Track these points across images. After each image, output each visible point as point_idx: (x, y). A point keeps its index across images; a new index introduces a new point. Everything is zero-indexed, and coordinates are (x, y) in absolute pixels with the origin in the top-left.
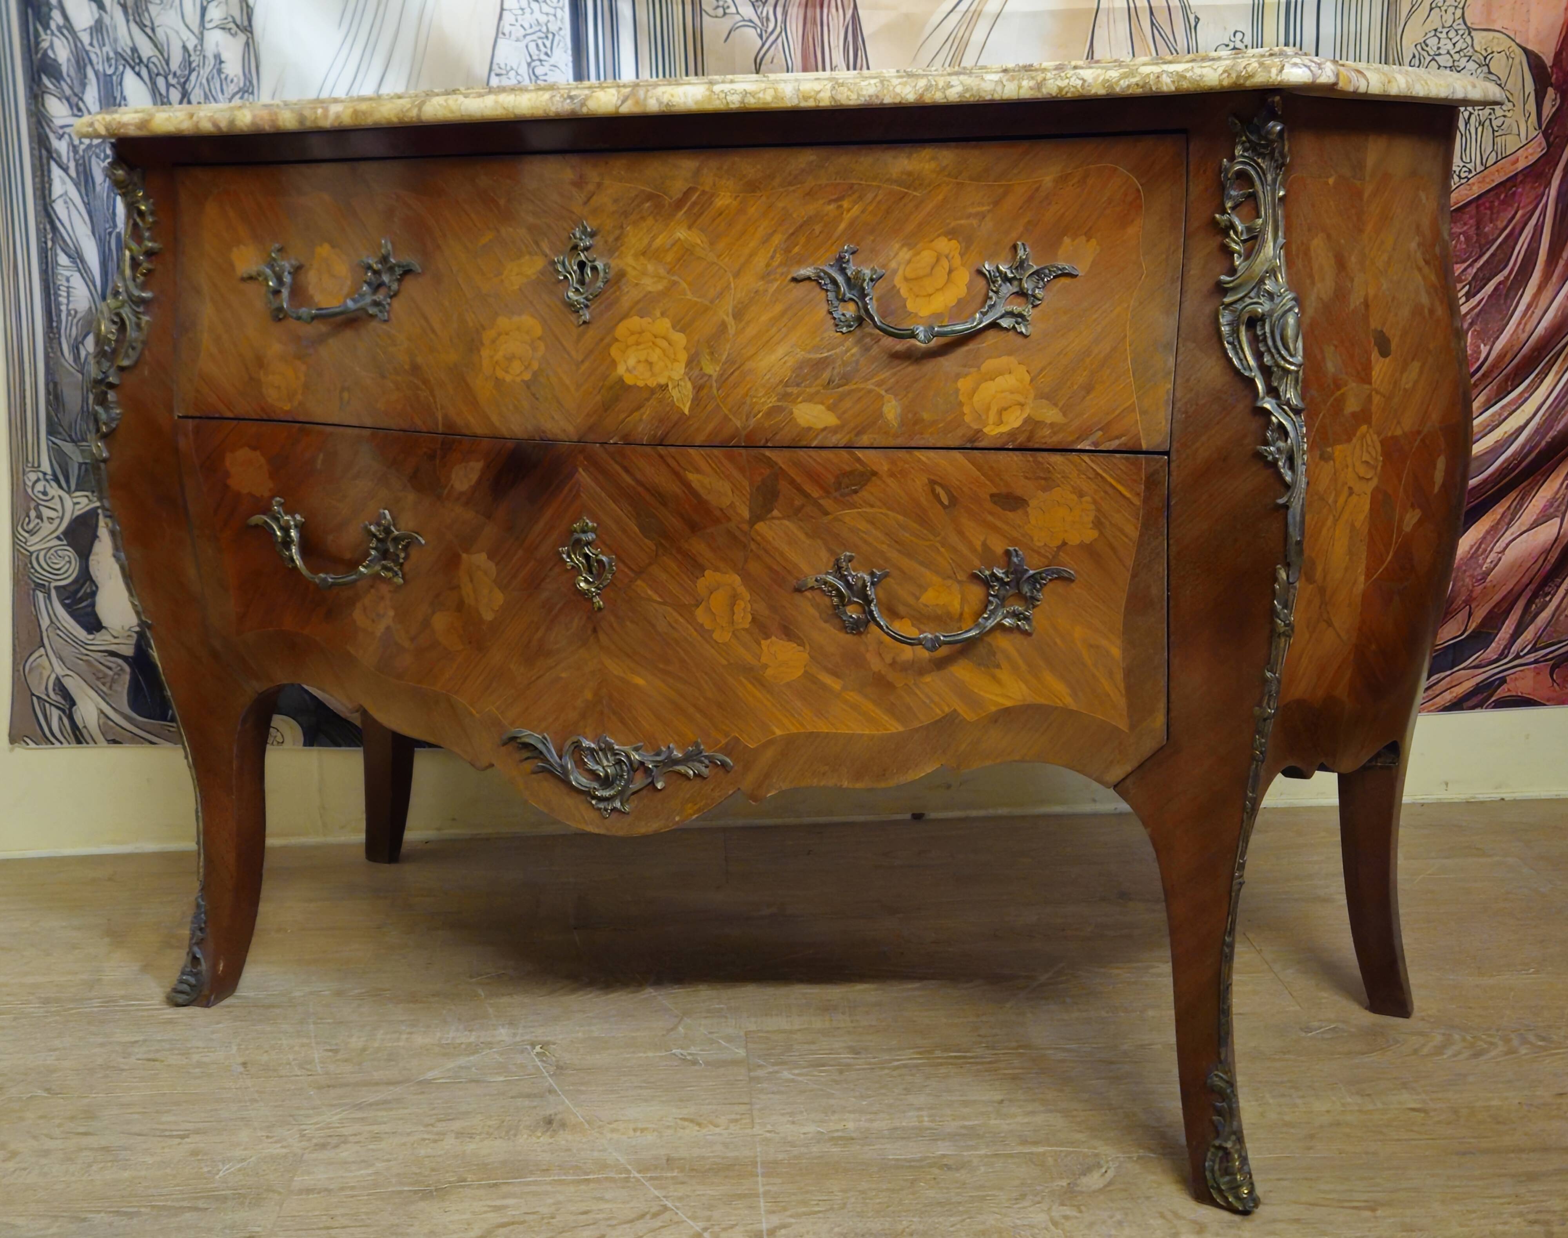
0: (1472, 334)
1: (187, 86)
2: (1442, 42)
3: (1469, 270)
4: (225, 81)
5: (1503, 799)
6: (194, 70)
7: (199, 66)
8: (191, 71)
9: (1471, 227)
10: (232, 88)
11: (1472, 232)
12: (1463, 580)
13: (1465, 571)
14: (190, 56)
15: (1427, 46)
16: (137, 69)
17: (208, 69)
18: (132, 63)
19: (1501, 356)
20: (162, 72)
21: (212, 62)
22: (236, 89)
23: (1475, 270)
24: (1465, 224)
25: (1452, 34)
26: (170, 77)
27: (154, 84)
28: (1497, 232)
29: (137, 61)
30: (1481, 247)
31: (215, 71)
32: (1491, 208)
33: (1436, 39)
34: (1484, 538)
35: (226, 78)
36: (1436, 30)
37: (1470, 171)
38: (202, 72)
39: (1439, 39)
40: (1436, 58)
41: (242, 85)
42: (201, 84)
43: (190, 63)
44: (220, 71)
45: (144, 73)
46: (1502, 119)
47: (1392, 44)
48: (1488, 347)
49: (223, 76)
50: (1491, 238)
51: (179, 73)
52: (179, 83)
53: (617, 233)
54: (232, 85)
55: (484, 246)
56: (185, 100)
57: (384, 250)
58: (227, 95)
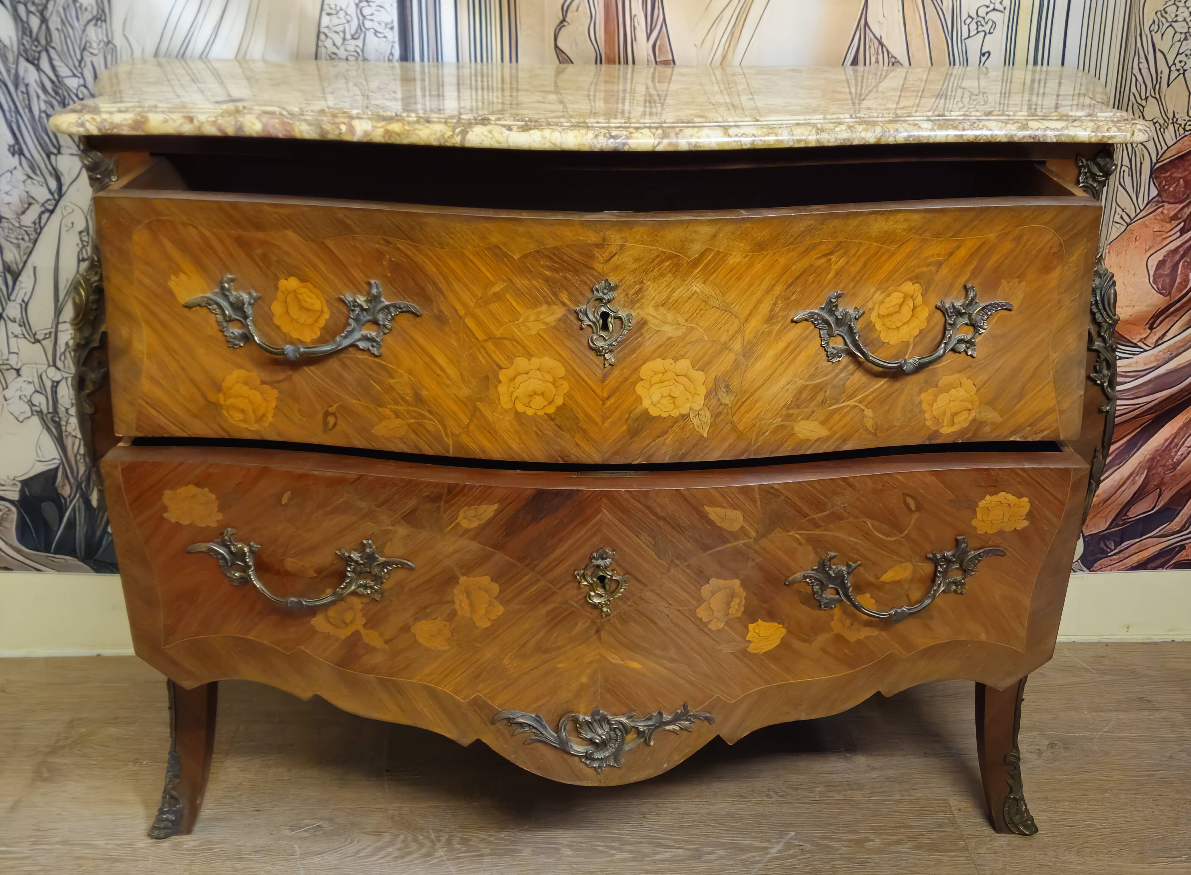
0: (1183, 266)
2: (1181, 10)
3: (1185, 210)
5: (1173, 641)
10: (87, 16)
12: (1156, 467)
13: (1159, 461)
15: (1166, 13)
22: (90, 17)
24: (1185, 170)
33: (1175, 7)
34: (1177, 433)
35: (80, 8)
39: (1178, 7)
40: (1173, 24)
41: (95, 12)
42: (58, 12)
47: (1135, 10)
49: (78, 5)
52: (38, 11)
53: (637, 287)
54: (86, 14)
55: (495, 294)
56: (44, 27)
57: (374, 291)
58: (83, 22)
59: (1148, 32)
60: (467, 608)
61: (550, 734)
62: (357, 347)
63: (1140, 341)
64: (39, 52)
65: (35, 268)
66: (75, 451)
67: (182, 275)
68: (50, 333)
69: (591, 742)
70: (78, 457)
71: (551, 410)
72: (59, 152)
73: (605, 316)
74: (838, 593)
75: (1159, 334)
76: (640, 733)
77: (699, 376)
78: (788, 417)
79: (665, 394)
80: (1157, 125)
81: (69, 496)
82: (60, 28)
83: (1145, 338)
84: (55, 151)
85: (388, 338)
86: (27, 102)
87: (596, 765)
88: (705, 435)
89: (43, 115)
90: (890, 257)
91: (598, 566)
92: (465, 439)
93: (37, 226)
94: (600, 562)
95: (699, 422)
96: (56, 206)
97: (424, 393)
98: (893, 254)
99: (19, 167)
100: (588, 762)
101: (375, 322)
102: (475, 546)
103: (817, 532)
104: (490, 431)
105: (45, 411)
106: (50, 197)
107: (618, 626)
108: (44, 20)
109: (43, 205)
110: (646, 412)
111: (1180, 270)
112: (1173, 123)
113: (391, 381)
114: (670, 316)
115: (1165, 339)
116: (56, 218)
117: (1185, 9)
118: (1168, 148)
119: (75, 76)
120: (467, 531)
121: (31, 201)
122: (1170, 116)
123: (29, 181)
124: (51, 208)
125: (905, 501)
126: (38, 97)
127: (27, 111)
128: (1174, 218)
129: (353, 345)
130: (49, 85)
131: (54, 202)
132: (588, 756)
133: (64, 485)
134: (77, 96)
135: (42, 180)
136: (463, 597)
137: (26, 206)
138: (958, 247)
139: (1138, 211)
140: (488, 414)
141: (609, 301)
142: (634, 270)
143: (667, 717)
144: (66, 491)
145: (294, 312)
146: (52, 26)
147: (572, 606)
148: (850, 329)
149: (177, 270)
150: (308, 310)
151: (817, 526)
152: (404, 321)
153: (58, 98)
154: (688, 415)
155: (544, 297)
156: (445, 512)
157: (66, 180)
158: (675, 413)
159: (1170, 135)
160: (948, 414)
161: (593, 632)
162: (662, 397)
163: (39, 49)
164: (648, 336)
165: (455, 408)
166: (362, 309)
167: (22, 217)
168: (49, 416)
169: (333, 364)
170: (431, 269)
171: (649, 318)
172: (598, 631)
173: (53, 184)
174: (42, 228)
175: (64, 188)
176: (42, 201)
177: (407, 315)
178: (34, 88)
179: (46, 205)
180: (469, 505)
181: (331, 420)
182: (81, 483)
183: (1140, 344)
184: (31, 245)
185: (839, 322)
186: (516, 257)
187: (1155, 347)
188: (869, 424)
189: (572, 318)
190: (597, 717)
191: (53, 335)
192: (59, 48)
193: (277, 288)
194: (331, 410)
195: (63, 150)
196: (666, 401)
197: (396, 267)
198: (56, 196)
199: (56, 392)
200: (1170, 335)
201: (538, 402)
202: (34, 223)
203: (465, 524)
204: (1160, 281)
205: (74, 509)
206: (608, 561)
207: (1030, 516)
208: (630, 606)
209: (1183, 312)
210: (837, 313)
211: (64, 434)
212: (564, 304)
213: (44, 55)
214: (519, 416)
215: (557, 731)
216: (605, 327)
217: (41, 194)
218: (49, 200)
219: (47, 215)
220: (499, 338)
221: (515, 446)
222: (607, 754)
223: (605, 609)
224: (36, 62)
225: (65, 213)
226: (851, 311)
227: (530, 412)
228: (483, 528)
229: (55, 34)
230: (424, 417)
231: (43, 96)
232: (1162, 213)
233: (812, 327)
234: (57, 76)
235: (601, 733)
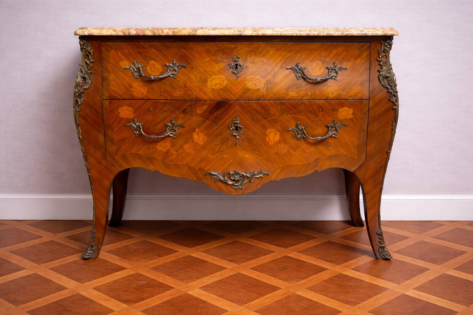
53: (245, 58)
55: (207, 61)
57: (175, 62)
60: (197, 139)
61: (222, 178)
62: (170, 76)
67: (123, 61)
69: (234, 180)
71: (222, 88)
73: (237, 65)
74: (302, 135)
76: (248, 178)
77: (263, 80)
78: (287, 91)
85: (178, 74)
87: (236, 188)
88: (264, 94)
91: (235, 123)
92: (198, 96)
95: (263, 91)
97: (187, 85)
98: (314, 54)
100: (233, 187)
101: (175, 70)
102: (201, 119)
103: (295, 116)
104: (205, 93)
107: (242, 143)
110: (248, 88)
113: (179, 83)
114: (254, 65)
120: (199, 114)
125: (318, 108)
132: (233, 185)
136: (196, 135)
138: (331, 53)
140: (204, 89)
141: (238, 61)
142: (244, 54)
143: (256, 174)
145: (153, 69)
147: (228, 137)
148: (302, 71)
149: (122, 60)
150: (156, 68)
151: (295, 114)
152: (183, 69)
154: (259, 89)
155: (220, 61)
156: (193, 109)
158: (256, 88)
160: (331, 93)
161: (234, 145)
164: (248, 70)
165: (196, 88)
166: (172, 67)
170: (190, 56)
171: (249, 66)
172: (236, 145)
180: (200, 107)
181: (162, 93)
185: (299, 69)
186: (213, 52)
188: (310, 94)
189: (228, 66)
190: (236, 173)
193: (148, 64)
194: (162, 91)
196: (253, 85)
197: (181, 56)
201: (218, 86)
206: (238, 122)
207: (353, 114)
208: (245, 136)
210: (299, 67)
212: (225, 62)
214: (213, 90)
215: (224, 177)
216: (236, 68)
220: (208, 71)
221: (212, 97)
222: (239, 184)
223: (237, 137)
226: (302, 67)
227: (216, 88)
233: (292, 71)
235: (237, 177)
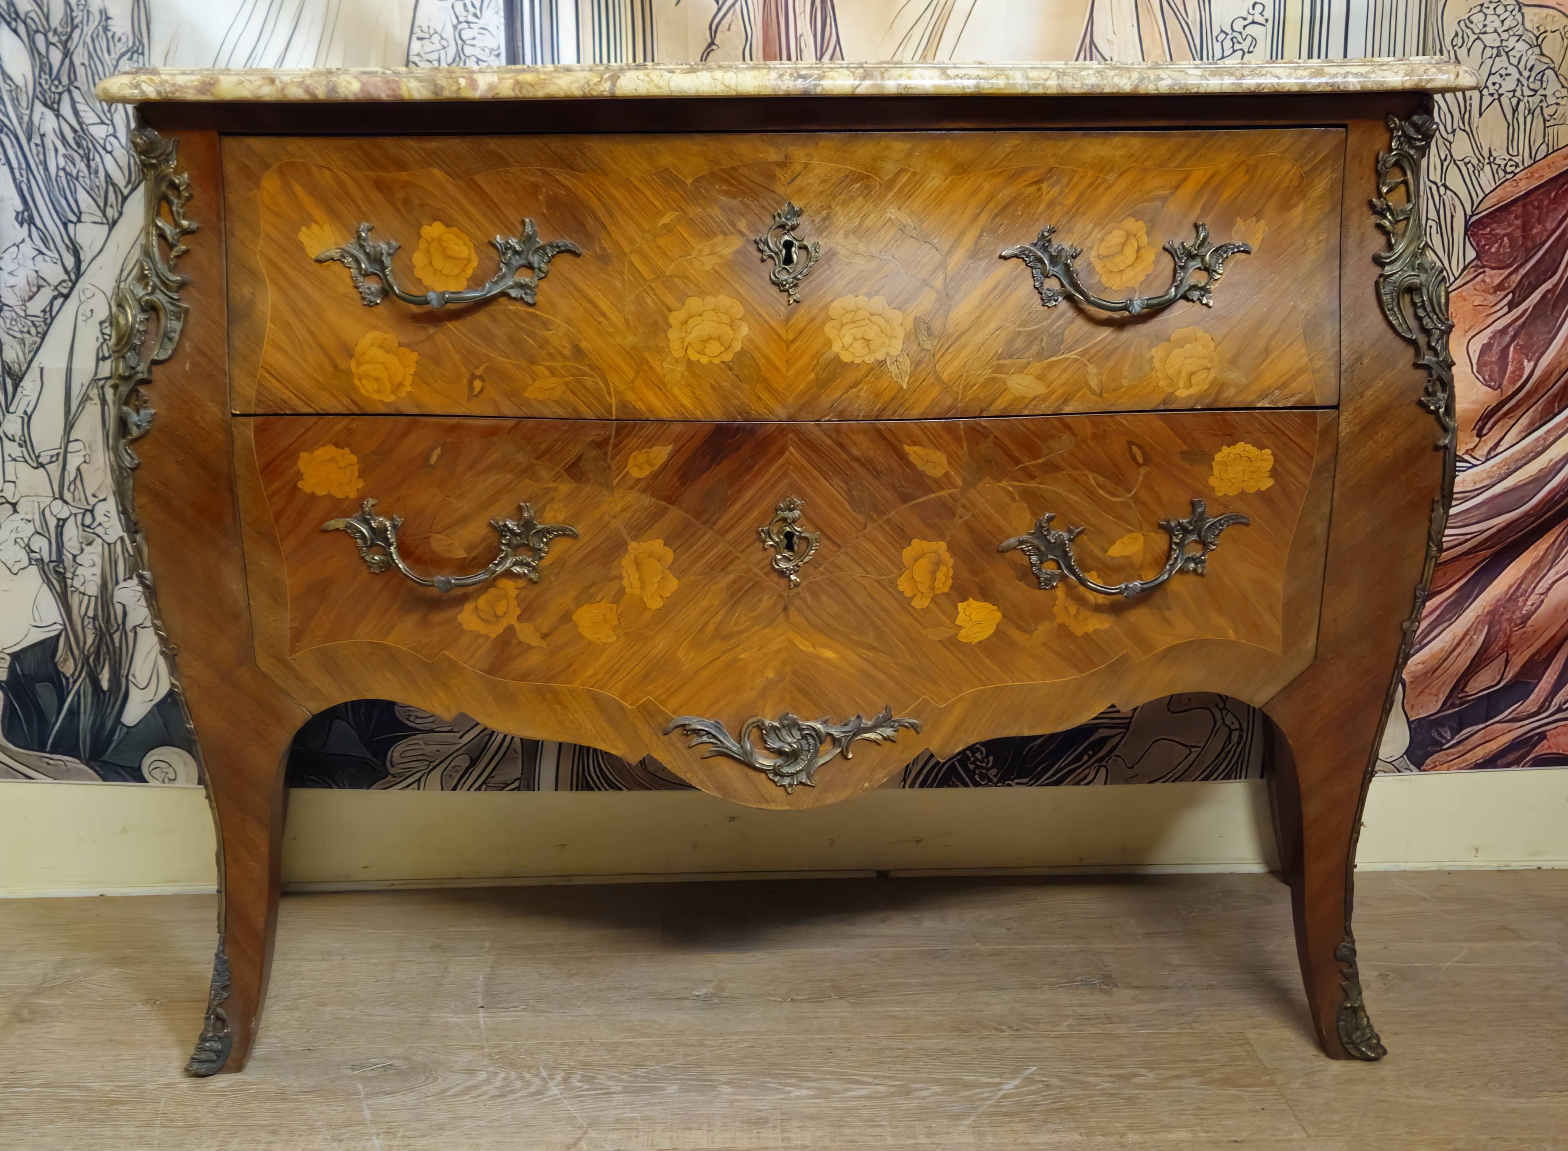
0: (1515, 348)
1: (69, 45)
2: (1490, 18)
3: (1513, 277)
4: (111, 40)
5: (1539, 868)
6: (77, 27)
7: (82, 22)
8: (74, 27)
9: (1517, 227)
10: (121, 48)
11: (1518, 233)
12: (1499, 622)
13: (1502, 614)
14: (72, 11)
15: (1472, 23)
16: (13, 24)
17: (92, 26)
18: (8, 19)
19: (1547, 374)
20: (41, 29)
21: (98, 16)
22: (124, 49)
23: (1519, 277)
24: (1510, 225)
25: (1501, 10)
26: (50, 35)
27: (32, 41)
28: (1545, 234)
29: (13, 16)
30: (1527, 251)
31: (100, 28)
32: (1539, 208)
33: (1481, 16)
34: (1526, 576)
35: (113, 37)
36: (1482, 5)
37: (1517, 166)
38: (85, 29)
39: (1486, 15)
40: (1481, 36)
41: (130, 44)
42: (84, 42)
43: (72, 19)
44: (106, 29)
45: (22, 29)
46: (1554, 107)
47: (1432, 20)
48: (1532, 363)
49: (110, 34)
50: (1538, 241)
51: (60, 29)
52: (60, 42)
53: (824, 213)
54: (119, 45)
55: (665, 225)
56: (67, 61)
57: (529, 229)
58: (115, 56)
59: (1450, 48)
60: (637, 584)
61: (731, 744)
62: (508, 295)
63: (1467, 452)
64: (60, 94)
65: (42, 369)
66: (82, 613)
68: (58, 454)
69: (780, 753)
70: (86, 621)
71: (728, 357)
72: (79, 221)
73: (789, 246)
74: (1060, 568)
75: (1490, 444)
76: (835, 741)
77: (897, 316)
78: (999, 369)
79: (859, 336)
80: (1469, 166)
81: (73, 675)
82: (87, 63)
83: (1473, 449)
84: (74, 219)
85: (543, 284)
86: (41, 157)
87: (786, 781)
88: (905, 386)
89: (61, 173)
90: (1107, 189)
91: (784, 520)
92: (630, 397)
93: (48, 314)
94: (787, 514)
95: (897, 370)
96: (72, 289)
97: (584, 345)
98: (1111, 186)
99: (28, 239)
100: (777, 778)
101: (530, 266)
102: (647, 500)
103: (1033, 484)
104: (660, 385)
105: (46, 559)
106: (66, 277)
107: (809, 600)
108: (67, 54)
109: (56, 288)
110: (837, 357)
111: (1511, 356)
112: (1489, 163)
113: (546, 333)
114: (862, 247)
115: (1499, 449)
116: (72, 303)
117: (1496, 17)
118: (1486, 196)
119: (103, 123)
120: (638, 480)
121: (42, 283)
122: (1486, 154)
123: (40, 256)
124: (65, 291)
125: (1130, 450)
126: (56, 151)
127: (41, 168)
128: (1500, 287)
129: (504, 294)
130: (69, 136)
131: (70, 284)
132: (776, 772)
133: (66, 660)
134: (104, 148)
135: (57, 256)
136: (632, 570)
137: (34, 289)
138: (1185, 179)
139: (1452, 279)
140: (656, 363)
141: (793, 228)
142: (821, 193)
143: (867, 723)
144: (68, 668)
145: (438, 262)
146: (77, 61)
147: (757, 575)
150: (451, 257)
151: (1033, 477)
152: (564, 263)
153: (81, 151)
154: (884, 362)
155: (719, 226)
156: (613, 459)
157: (86, 256)
158: (870, 359)
159: (1486, 179)
160: (1183, 376)
161: (779, 609)
162: (855, 339)
163: (60, 89)
164: (838, 269)
165: (618, 360)
166: (516, 252)
167: (28, 304)
168: (52, 565)
169: (481, 317)
170: (593, 201)
171: (839, 249)
172: (785, 609)
173: (70, 261)
174: (53, 318)
175: (83, 267)
176: (56, 284)
177: (565, 256)
178: (51, 138)
179: (60, 288)
180: (639, 448)
181: (477, 384)
182: (88, 658)
183: (1466, 457)
184: (38, 340)
185: (1053, 260)
186: (689, 181)
187: (1487, 460)
188: (1094, 383)
189: (752, 249)
190: (786, 722)
191: (61, 458)
192: (84, 88)
193: (419, 236)
194: (478, 372)
195: (84, 218)
196: (858, 345)
197: (553, 202)
198: (73, 277)
199: (61, 534)
200: (1505, 444)
201: (714, 348)
202: (44, 311)
203: (636, 473)
204: (1486, 371)
205: (78, 692)
206: (797, 512)
207: (1273, 473)
208: (822, 574)
209: (1519, 412)
210: (1051, 250)
211: (70, 590)
212: (741, 234)
213: (66, 97)
214: (691, 365)
215: (739, 740)
216: (788, 260)
217: (54, 273)
218: (64, 281)
219: (61, 300)
220: (670, 276)
221: (687, 403)
222: (800, 767)
223: (793, 577)
224: (55, 106)
225: (83, 298)
226: (1066, 247)
227: (704, 360)
228: (655, 476)
229: (80, 70)
230: (584, 374)
231: (62, 150)
232: (1483, 281)
233: (1024, 265)
234: (80, 124)
235: (790, 741)
